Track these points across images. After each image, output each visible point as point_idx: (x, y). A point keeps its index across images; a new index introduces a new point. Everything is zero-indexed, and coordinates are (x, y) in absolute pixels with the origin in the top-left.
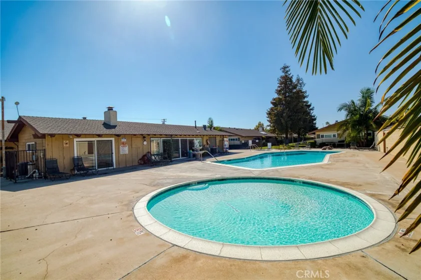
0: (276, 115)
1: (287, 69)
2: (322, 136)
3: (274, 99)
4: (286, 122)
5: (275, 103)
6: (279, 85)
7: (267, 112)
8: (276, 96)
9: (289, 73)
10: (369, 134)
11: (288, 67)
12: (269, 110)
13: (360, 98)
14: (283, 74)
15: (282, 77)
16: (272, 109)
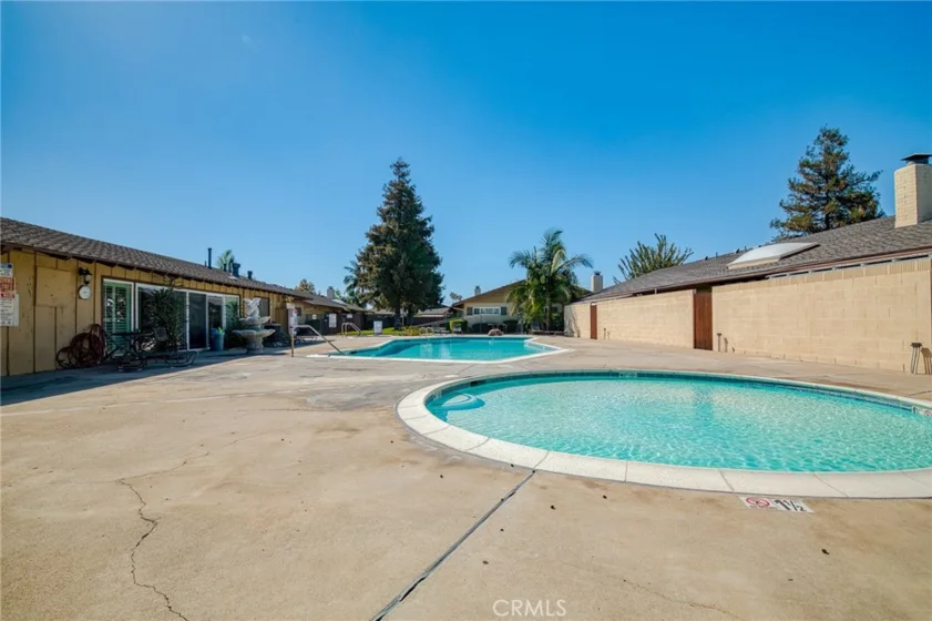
0: (379, 263)
1: (404, 170)
2: (477, 312)
3: (376, 229)
4: (402, 279)
5: (377, 238)
6: (385, 199)
7: (359, 254)
8: (379, 222)
9: (407, 178)
10: (555, 310)
11: (406, 166)
12: (363, 251)
13: (543, 246)
14: (395, 178)
15: (392, 184)
16: (370, 249)
